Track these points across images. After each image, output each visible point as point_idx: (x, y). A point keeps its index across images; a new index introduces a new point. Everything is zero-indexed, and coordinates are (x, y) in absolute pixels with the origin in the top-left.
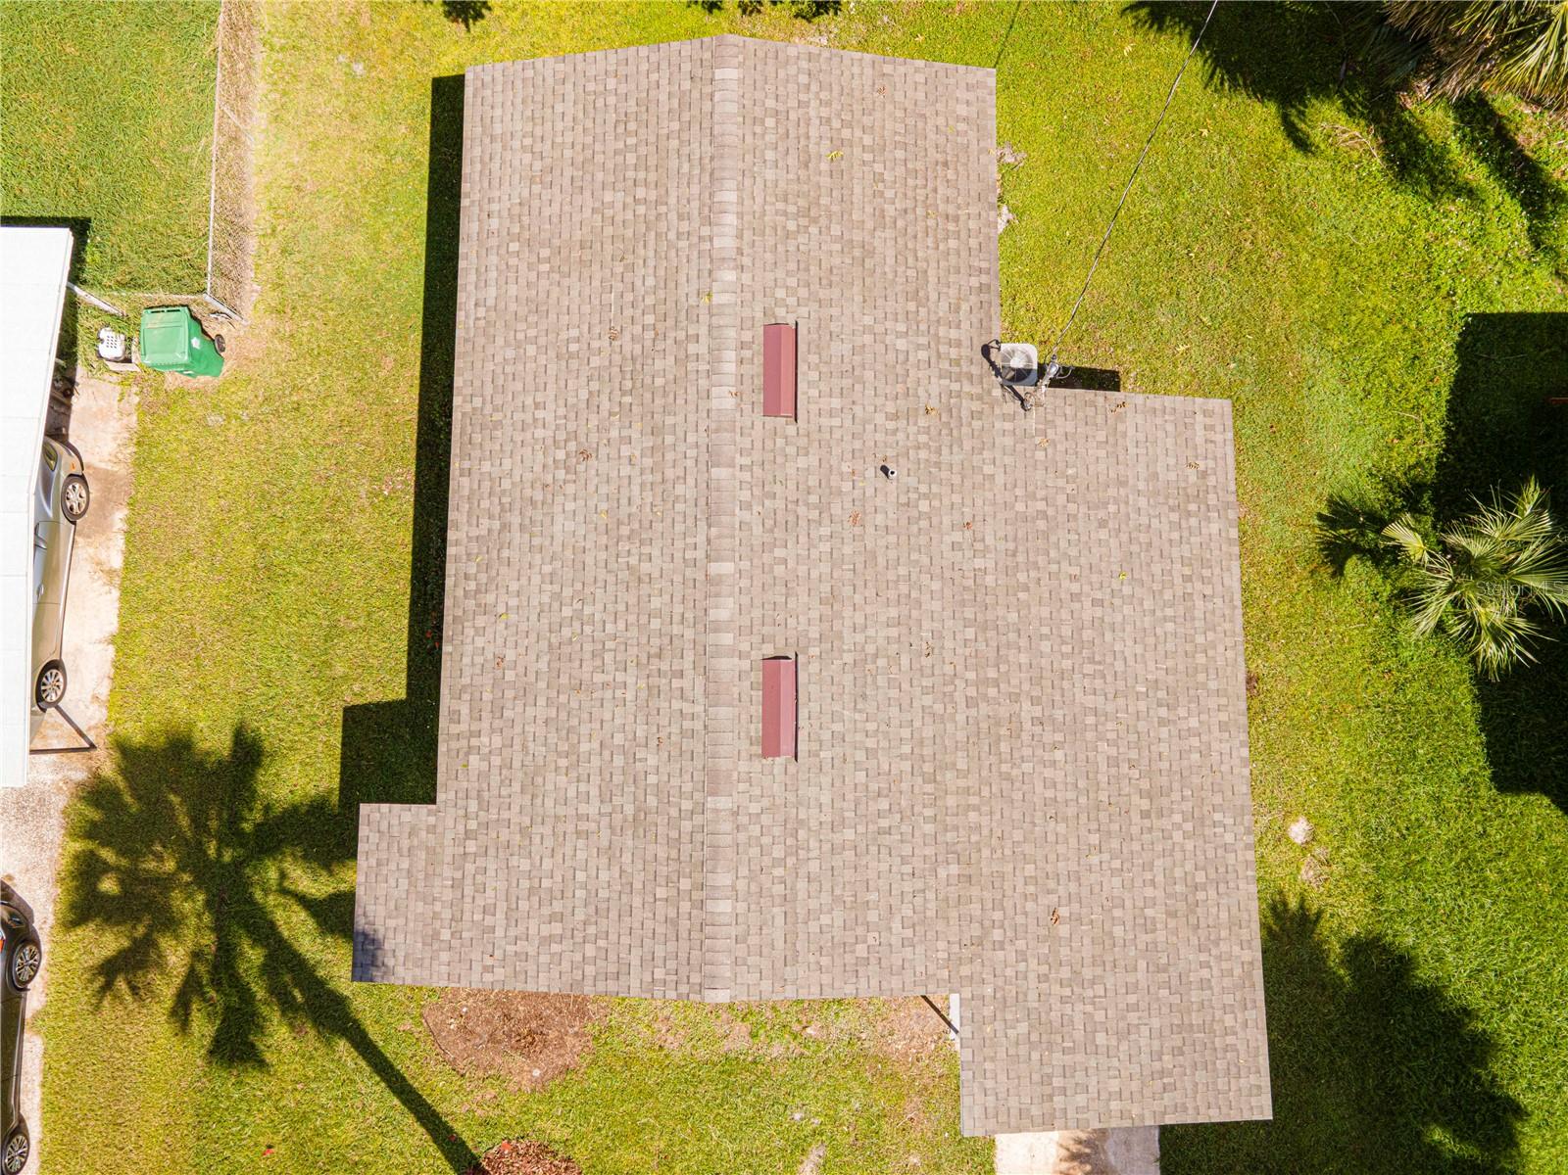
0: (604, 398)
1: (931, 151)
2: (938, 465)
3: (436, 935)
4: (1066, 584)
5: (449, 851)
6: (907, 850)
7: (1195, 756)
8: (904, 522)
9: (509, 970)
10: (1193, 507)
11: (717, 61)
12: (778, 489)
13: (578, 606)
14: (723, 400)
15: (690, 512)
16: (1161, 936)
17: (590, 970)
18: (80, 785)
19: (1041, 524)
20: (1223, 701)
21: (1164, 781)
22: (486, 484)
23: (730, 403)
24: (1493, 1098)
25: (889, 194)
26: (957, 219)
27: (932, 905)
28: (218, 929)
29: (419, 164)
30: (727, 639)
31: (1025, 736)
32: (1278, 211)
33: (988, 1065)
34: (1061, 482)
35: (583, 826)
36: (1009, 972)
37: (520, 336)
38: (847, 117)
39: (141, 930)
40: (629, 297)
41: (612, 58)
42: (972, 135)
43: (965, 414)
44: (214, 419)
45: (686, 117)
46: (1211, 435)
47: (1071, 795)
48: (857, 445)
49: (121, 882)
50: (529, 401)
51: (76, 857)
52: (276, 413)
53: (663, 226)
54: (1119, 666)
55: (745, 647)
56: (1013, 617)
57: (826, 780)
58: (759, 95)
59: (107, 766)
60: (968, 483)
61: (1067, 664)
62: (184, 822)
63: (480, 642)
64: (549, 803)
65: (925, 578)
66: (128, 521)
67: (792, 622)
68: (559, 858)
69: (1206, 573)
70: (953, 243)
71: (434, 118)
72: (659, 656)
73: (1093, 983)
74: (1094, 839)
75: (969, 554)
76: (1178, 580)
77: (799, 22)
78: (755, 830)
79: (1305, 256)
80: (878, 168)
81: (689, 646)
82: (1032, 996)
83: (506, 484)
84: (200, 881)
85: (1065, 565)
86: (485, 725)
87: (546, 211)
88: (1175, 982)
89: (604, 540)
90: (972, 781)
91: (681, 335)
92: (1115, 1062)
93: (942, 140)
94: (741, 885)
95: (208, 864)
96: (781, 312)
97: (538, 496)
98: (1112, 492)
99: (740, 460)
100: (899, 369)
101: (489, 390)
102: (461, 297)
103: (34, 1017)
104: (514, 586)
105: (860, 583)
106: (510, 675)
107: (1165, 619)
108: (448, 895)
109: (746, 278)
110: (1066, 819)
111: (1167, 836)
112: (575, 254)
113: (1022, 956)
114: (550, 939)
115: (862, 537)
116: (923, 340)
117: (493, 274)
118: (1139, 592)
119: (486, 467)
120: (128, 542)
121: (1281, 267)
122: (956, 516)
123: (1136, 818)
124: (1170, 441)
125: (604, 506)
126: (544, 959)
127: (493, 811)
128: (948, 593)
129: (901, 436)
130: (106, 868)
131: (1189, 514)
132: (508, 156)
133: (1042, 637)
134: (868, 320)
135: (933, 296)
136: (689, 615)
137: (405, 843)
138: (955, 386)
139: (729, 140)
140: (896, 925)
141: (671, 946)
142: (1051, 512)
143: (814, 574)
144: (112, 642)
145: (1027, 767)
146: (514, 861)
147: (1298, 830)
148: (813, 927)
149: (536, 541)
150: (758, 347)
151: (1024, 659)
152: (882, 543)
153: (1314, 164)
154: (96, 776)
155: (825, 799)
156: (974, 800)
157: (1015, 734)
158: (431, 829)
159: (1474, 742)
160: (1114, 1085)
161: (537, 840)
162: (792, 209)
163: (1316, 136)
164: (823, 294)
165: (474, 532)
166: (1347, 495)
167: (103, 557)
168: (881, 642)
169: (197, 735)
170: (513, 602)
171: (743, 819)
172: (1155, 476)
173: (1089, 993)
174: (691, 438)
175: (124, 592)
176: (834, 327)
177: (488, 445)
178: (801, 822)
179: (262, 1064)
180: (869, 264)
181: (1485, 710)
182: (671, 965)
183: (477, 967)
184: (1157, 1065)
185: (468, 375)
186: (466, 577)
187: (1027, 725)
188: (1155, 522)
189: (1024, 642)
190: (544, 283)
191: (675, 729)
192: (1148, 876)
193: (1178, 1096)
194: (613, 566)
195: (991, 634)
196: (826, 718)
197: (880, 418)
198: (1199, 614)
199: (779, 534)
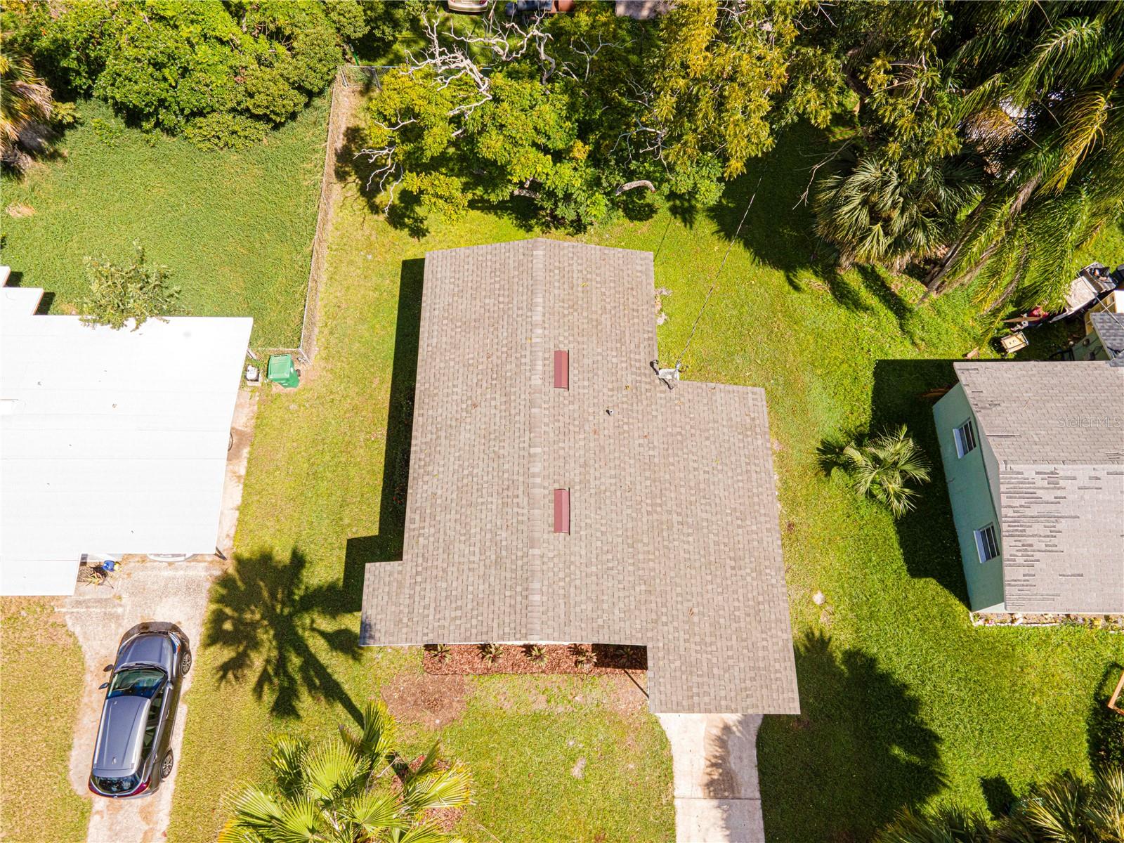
0: (484, 382)
1: (626, 284)
2: (632, 410)
3: (401, 620)
4: (691, 464)
5: (408, 582)
6: (621, 577)
7: (755, 543)
8: (617, 434)
9: (436, 634)
10: (749, 433)
11: (535, 248)
12: (561, 418)
13: (470, 469)
14: (537, 381)
15: (522, 427)
16: (743, 624)
17: (474, 631)
18: (217, 578)
19: (679, 438)
20: (768, 519)
21: (741, 553)
22: (430, 420)
23: (540, 382)
24: (923, 730)
25: (608, 300)
26: (638, 311)
27: (633, 603)
28: (280, 648)
29: (394, 296)
30: (538, 480)
31: (675, 530)
32: (788, 315)
33: (661, 680)
34: (688, 420)
35: (472, 566)
36: (671, 637)
37: (447, 358)
38: (589, 270)
39: (241, 648)
40: (496, 341)
41: (489, 247)
42: (644, 277)
43: (643, 390)
44: (293, 407)
45: (521, 269)
46: (756, 402)
47: (697, 557)
48: (596, 401)
49: (234, 625)
50: (450, 384)
51: (214, 612)
52: (322, 404)
53: (510, 312)
54: (717, 501)
55: (546, 484)
56: (667, 477)
57: (583, 544)
58: (552, 261)
59: (231, 568)
60: (645, 419)
61: (693, 499)
62: (265, 594)
63: (425, 487)
64: (456, 556)
65: (627, 458)
66: (251, 453)
67: (567, 474)
68: (460, 580)
69: (757, 462)
70: (636, 320)
71: (402, 276)
72: (508, 489)
73: (711, 645)
74: (709, 578)
75: (647, 449)
76: (744, 465)
77: (568, 237)
78: (551, 565)
79: (802, 335)
80: (603, 290)
81: (521, 484)
82: (682, 649)
83: (439, 419)
84: (271, 624)
85: (690, 455)
86: (427, 524)
87: (460, 307)
88: (750, 646)
89: (483, 441)
90: (651, 548)
91: (518, 355)
92: (723, 683)
93: (630, 279)
94: (545, 589)
95: (277, 616)
96: (561, 346)
97: (454, 424)
98: (711, 425)
99: (544, 406)
100: (614, 371)
101: (432, 380)
102: (421, 343)
103: (185, 695)
104: (442, 463)
105: (598, 459)
106: (439, 501)
107: (738, 481)
108: (407, 602)
109: (547, 332)
110: (695, 568)
111: (743, 578)
112: (473, 324)
113: (676, 630)
114: (456, 618)
115: (598, 440)
116: (624, 359)
117: (436, 333)
118: (725, 468)
119: (430, 412)
120: (248, 462)
121: (792, 339)
122: (641, 433)
123: (728, 570)
124: (737, 405)
125: (483, 427)
126: (452, 628)
127: (430, 562)
128: (637, 466)
129: (615, 398)
130: (228, 617)
131: (747, 436)
132: (443, 286)
133: (681, 486)
134: (599, 350)
135: (628, 342)
136: (521, 471)
137: (387, 579)
138: (639, 378)
139: (539, 278)
140: (616, 612)
141: (512, 617)
142: (683, 432)
143: (577, 455)
144: (238, 509)
145: (676, 543)
146: (439, 584)
147: (818, 598)
148: (578, 610)
149: (452, 443)
150: (552, 359)
151: (673, 495)
152: (607, 442)
153: (803, 296)
154: (226, 572)
155: (583, 553)
156: (651, 557)
157: (670, 528)
158: (400, 572)
159: (898, 553)
160: (723, 693)
161: (450, 573)
162: (566, 305)
163: (802, 285)
164: (580, 339)
165: (424, 440)
166: (829, 439)
167: (236, 469)
168: (608, 485)
169: (274, 552)
170: (441, 469)
171: (545, 560)
172: (731, 419)
173: (709, 649)
174: (523, 397)
175: (245, 485)
176: (584, 352)
177: (431, 404)
178: (572, 563)
179: (298, 717)
180: (599, 327)
181: (901, 538)
182: (512, 625)
183: (420, 634)
184: (743, 685)
185: (423, 375)
186: (420, 459)
187: (676, 525)
188: (732, 439)
189: (673, 488)
190: (458, 336)
191: (515, 520)
192: (736, 596)
193: (753, 700)
194: (487, 452)
195: (657, 484)
196: (583, 517)
197: (605, 390)
198: (754, 479)
199: (561, 437)
